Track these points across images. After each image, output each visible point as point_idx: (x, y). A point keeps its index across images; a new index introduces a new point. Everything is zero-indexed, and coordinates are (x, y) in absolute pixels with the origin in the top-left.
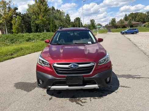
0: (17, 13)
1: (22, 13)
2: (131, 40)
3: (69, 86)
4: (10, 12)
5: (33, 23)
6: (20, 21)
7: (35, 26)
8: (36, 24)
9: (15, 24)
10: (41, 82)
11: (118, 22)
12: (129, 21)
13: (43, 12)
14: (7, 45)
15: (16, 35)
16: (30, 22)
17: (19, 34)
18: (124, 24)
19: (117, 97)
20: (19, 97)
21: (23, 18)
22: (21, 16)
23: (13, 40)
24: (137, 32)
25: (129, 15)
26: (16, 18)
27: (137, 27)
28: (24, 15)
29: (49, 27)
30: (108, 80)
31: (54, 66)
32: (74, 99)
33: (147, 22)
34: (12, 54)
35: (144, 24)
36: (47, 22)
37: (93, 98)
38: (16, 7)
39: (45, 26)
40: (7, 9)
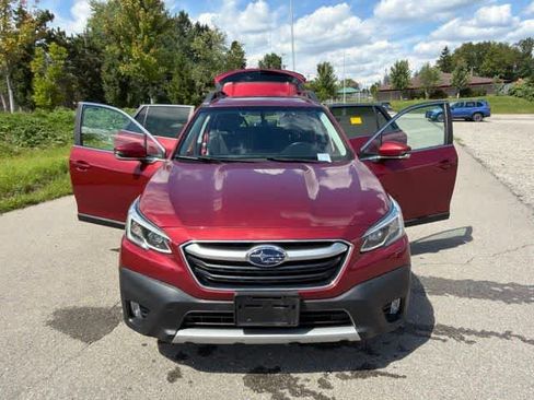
0: (50, 33)
1: (68, 35)
2: (463, 145)
3: (247, 330)
4: (25, 27)
5: (108, 71)
6: (63, 62)
7: (117, 83)
8: (119, 75)
9: (41, 75)
10: (137, 312)
11: (416, 75)
12: (455, 72)
13: (146, 32)
14: (12, 154)
15: (44, 116)
16: (99, 66)
17: (55, 114)
18: (438, 83)
19: (425, 372)
20: (53, 366)
21: (71, 50)
22: (66, 46)
23: (34, 133)
24: (484, 115)
25: (457, 51)
26: (47, 49)
27: (485, 94)
28: (77, 41)
29: (167, 88)
30: (395, 307)
31: (187, 254)
32: (261, 379)
33: (523, 77)
34: (28, 190)
35: (509, 86)
36: (162, 70)
37: (335, 373)
38: (47, 12)
39: (153, 85)
40: (16, 16)
